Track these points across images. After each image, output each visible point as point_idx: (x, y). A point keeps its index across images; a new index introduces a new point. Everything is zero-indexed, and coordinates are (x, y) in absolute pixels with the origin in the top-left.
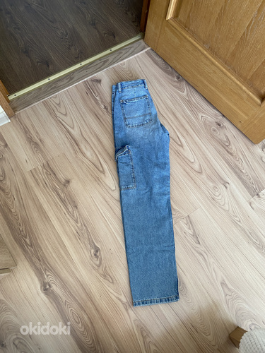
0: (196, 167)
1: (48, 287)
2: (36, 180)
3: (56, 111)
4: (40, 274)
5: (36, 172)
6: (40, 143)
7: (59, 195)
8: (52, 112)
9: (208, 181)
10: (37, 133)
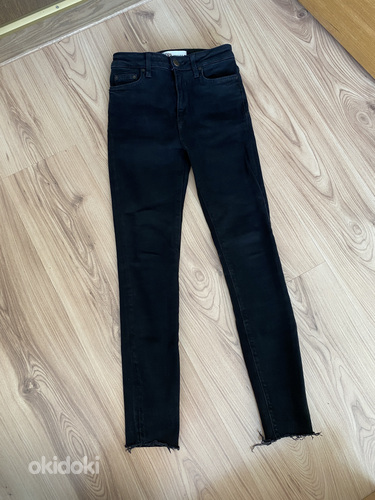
0: (323, 185)
1: (31, 386)
2: (23, 193)
3: (66, 66)
4: (18, 362)
5: (24, 178)
6: (33, 125)
7: (61, 222)
8: (59, 69)
9: (342, 214)
10: (30, 105)
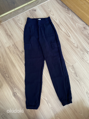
2: (10, 51)
4: (12, 89)
5: (10, 47)
6: (11, 35)
9: (80, 51)
10: (10, 31)
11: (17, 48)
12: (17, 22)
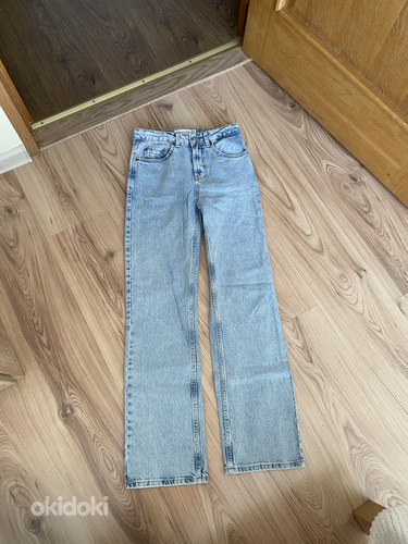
0: (314, 242)
1: (69, 411)
2: (64, 249)
3: (101, 148)
5: (64, 237)
6: (73, 195)
7: (96, 273)
8: (94, 150)
9: (331, 266)
11: (92, 242)
12: (99, 145)
